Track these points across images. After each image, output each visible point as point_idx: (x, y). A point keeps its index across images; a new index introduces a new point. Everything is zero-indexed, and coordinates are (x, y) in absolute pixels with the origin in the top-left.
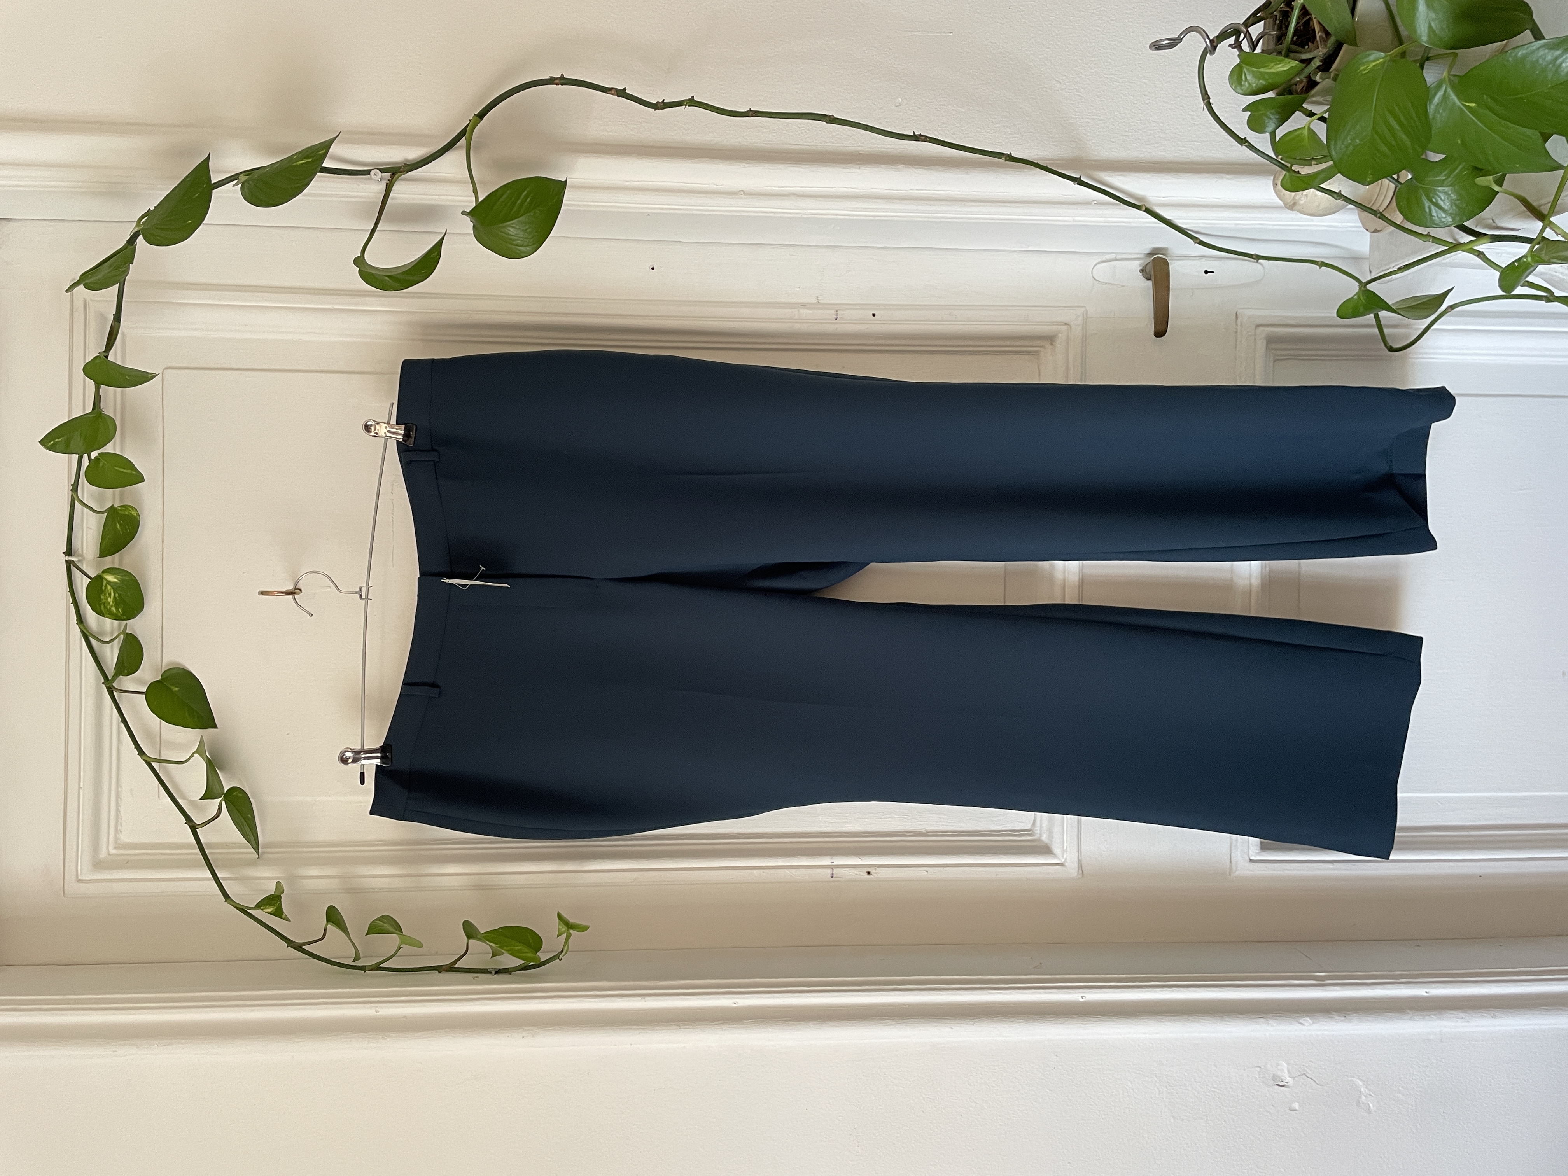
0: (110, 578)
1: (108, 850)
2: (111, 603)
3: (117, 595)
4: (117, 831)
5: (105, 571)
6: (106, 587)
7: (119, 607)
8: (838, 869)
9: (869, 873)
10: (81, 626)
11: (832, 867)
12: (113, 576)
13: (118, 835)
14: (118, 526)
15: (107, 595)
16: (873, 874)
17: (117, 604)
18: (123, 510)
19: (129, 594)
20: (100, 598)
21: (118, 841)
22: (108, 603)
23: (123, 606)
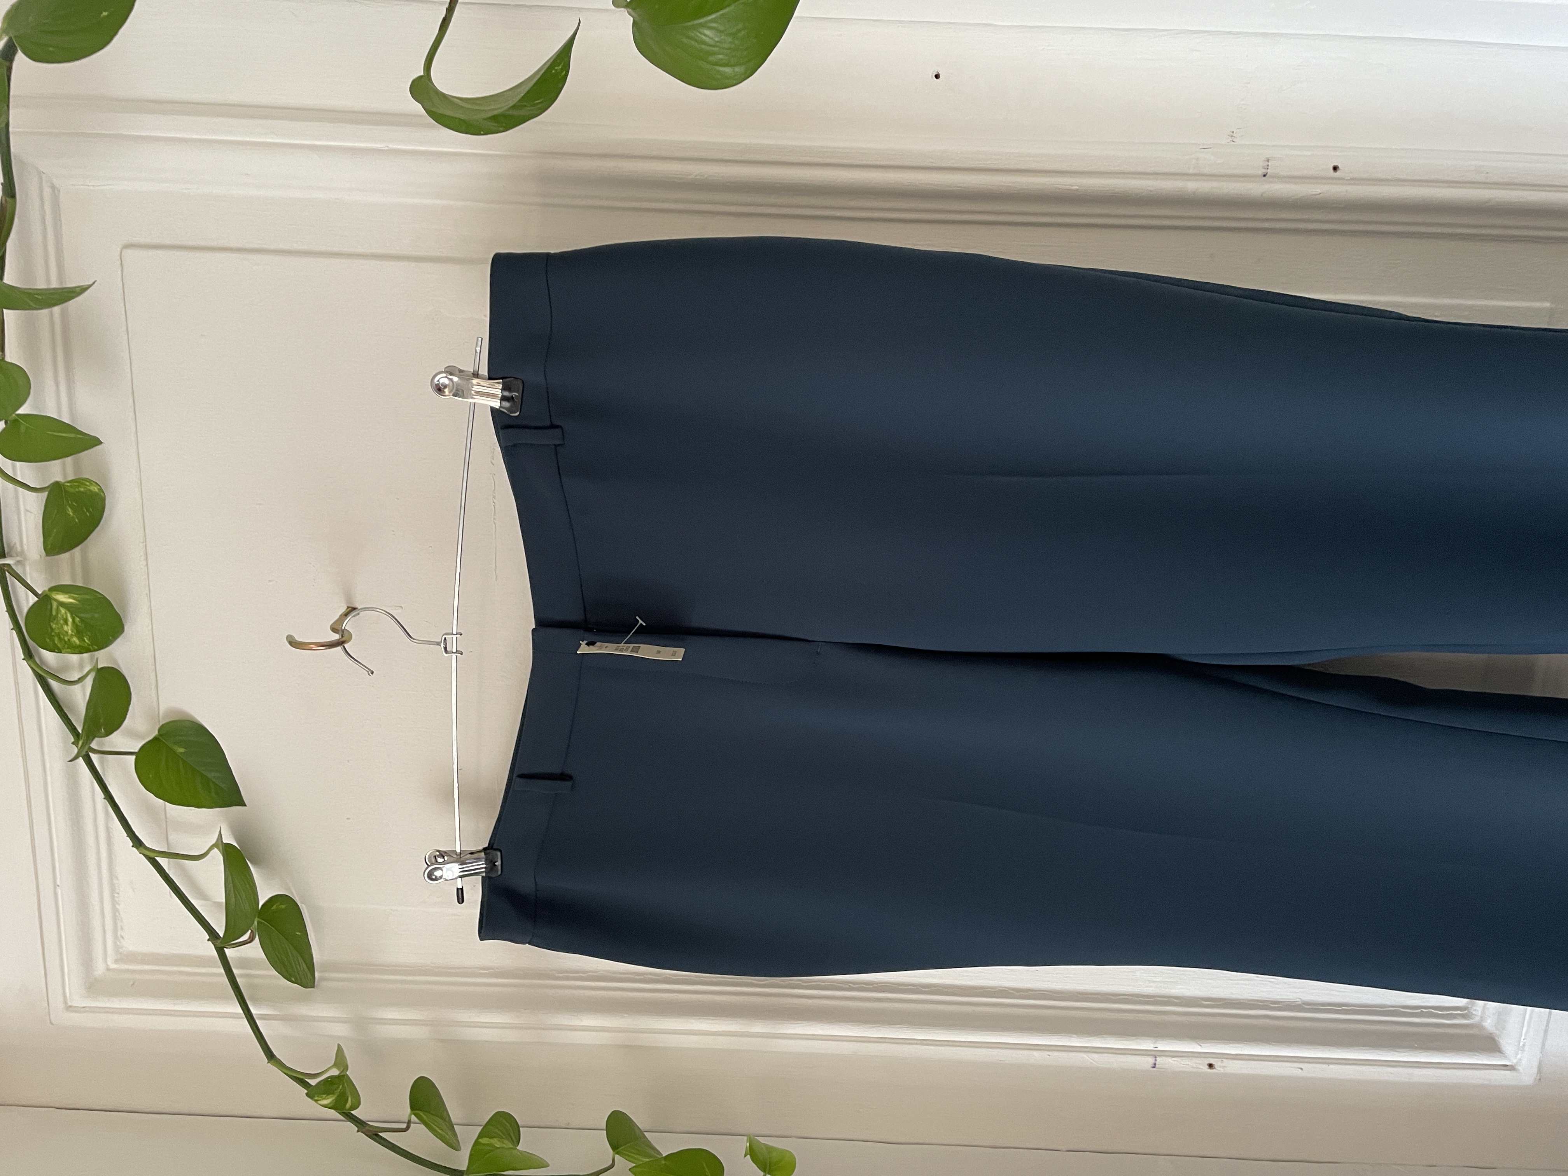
0: (62, 598)
1: (107, 964)
2: (70, 632)
3: (78, 620)
4: (117, 938)
5: (53, 589)
6: (58, 609)
7: (83, 636)
8: (1163, 1058)
9: (1211, 1066)
10: (30, 662)
11: (1155, 1054)
12: (67, 596)
13: (118, 943)
14: (70, 510)
15: (62, 622)
16: (1216, 1066)
17: (79, 633)
18: (71, 486)
19: (96, 615)
20: (51, 628)
21: (121, 950)
22: (65, 633)
23: (89, 633)
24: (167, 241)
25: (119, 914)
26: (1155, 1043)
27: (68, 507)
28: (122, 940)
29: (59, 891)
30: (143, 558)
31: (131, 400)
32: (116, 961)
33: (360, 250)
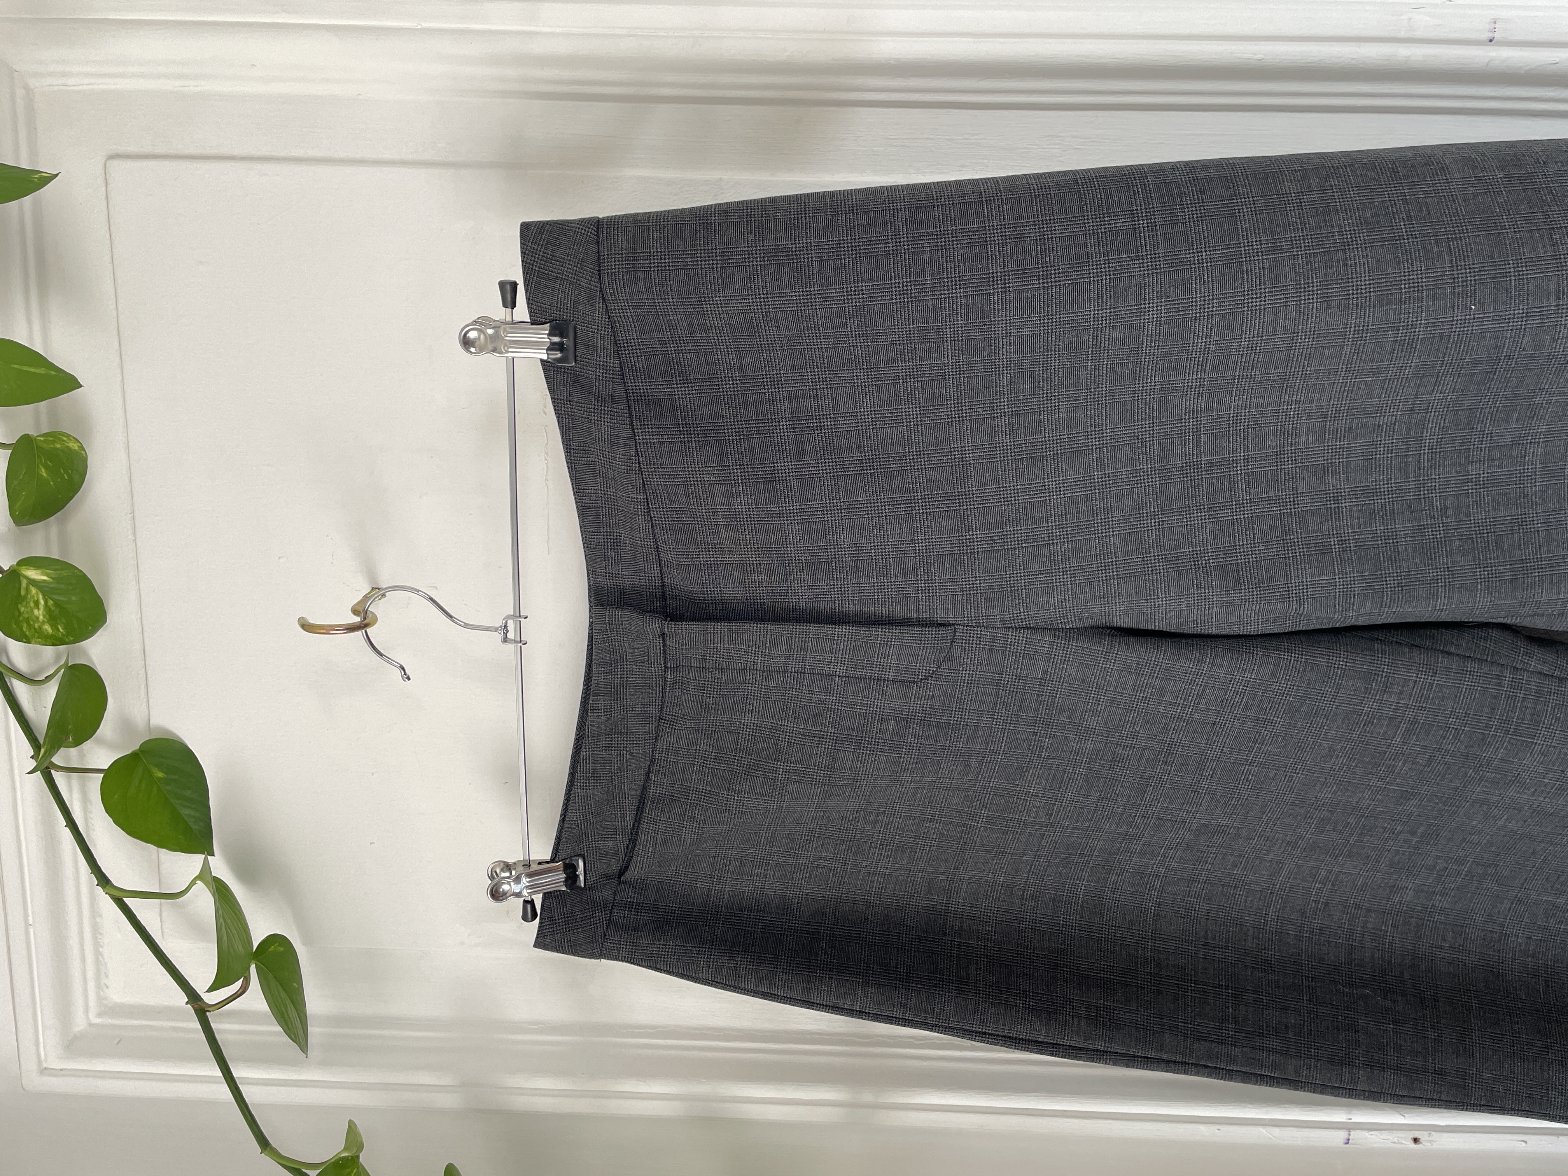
0: (33, 574)
1: (88, 1019)
2: (41, 617)
3: (51, 602)
4: (100, 987)
5: (21, 563)
6: (27, 590)
7: (58, 624)
8: (1358, 1132)
9: (1416, 1140)
11: (1349, 1127)
12: (39, 572)
13: (102, 993)
14: (43, 470)
15: (32, 604)
16: (1421, 1141)
17: (52, 618)
18: (44, 441)
19: (74, 598)
20: (19, 611)
21: (105, 1002)
22: (35, 619)
23: (64, 621)
24: (159, 150)
25: (103, 958)
26: (1349, 1113)
27: (40, 466)
28: (106, 990)
29: (31, 930)
30: (130, 532)
31: (117, 343)
32: (99, 1015)
33: (387, 156)
